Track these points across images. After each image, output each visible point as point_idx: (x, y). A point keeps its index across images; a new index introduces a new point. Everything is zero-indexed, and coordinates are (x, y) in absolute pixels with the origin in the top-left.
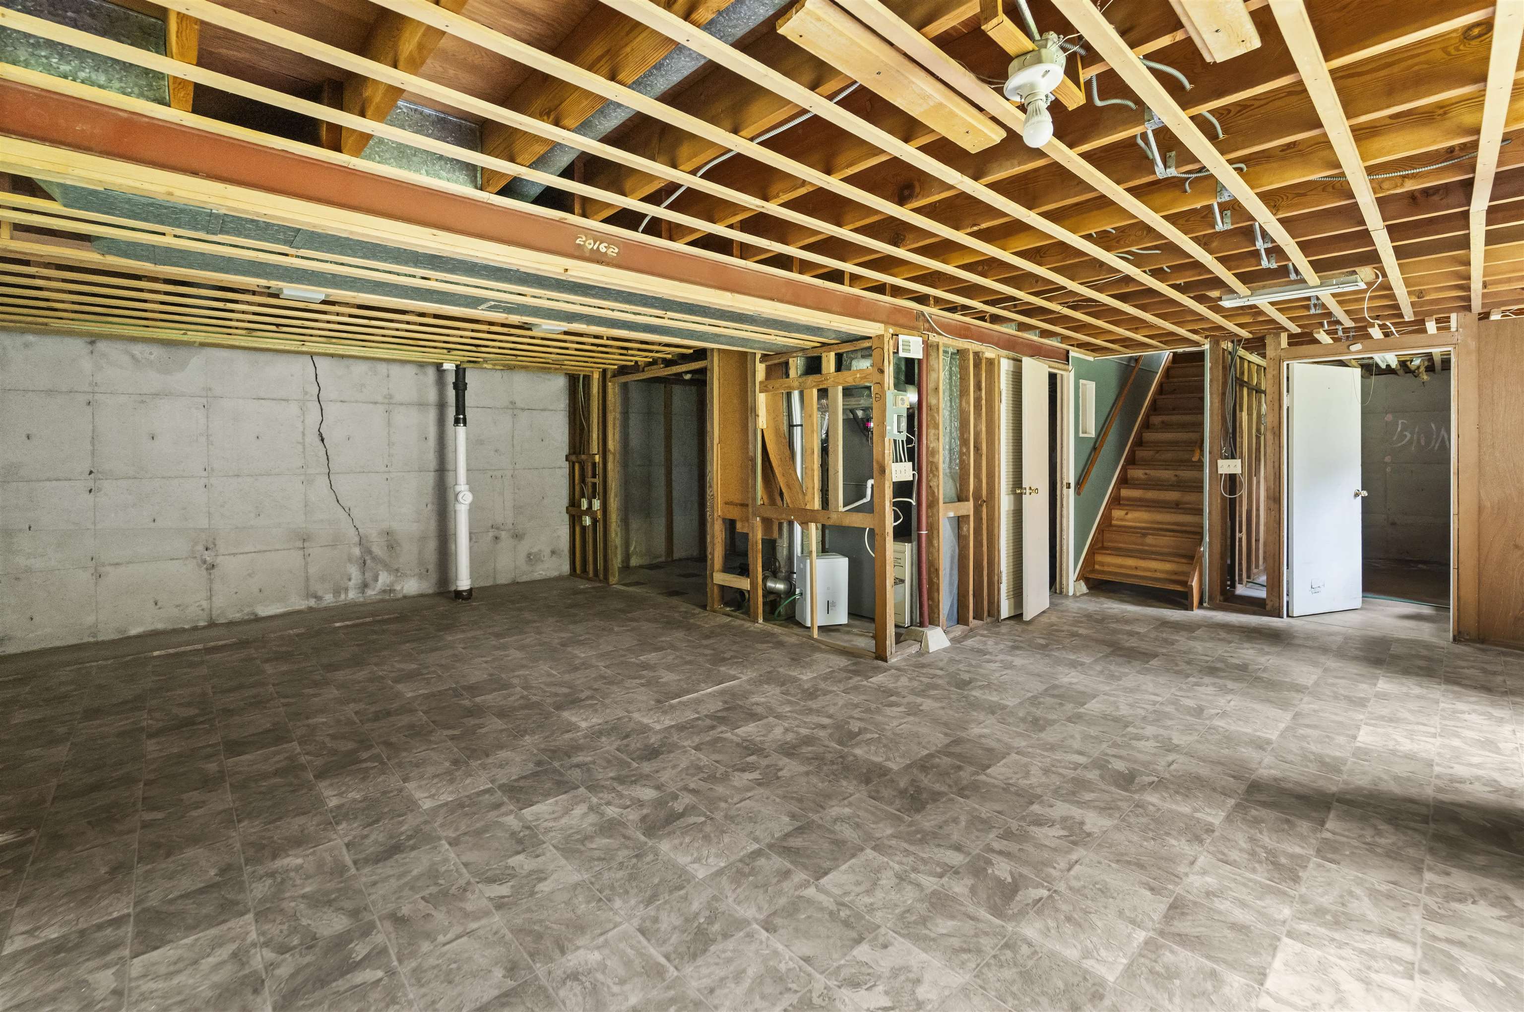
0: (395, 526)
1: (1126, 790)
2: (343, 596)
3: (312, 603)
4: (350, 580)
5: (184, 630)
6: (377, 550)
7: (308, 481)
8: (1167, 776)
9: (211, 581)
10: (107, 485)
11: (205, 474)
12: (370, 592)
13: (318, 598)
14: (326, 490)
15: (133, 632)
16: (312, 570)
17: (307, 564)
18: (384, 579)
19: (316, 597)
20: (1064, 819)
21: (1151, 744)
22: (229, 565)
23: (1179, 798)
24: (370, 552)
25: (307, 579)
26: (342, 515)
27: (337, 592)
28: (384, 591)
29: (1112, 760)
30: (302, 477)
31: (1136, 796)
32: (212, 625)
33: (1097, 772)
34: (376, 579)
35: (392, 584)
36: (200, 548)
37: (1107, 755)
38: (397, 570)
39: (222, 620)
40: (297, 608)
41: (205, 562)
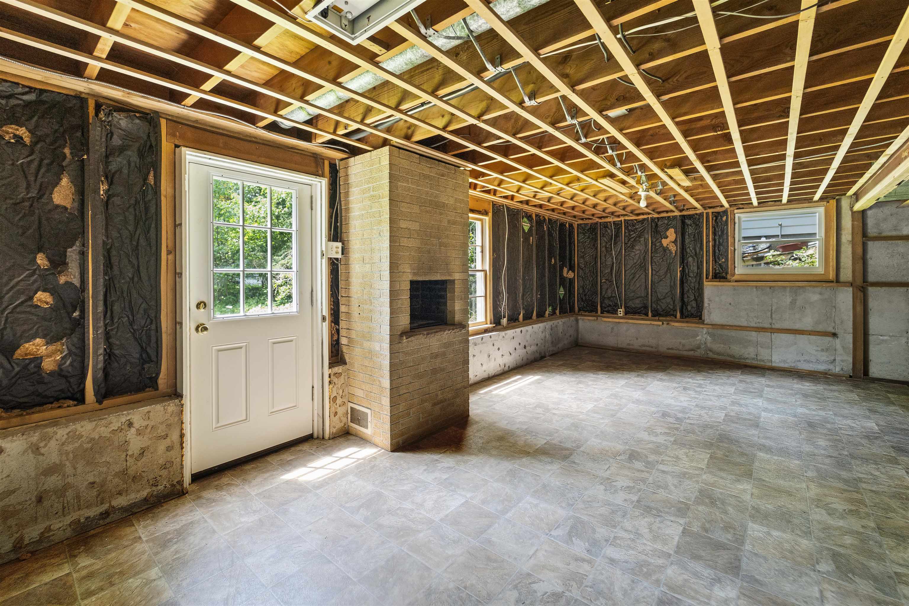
1: (632, 450)
8: (611, 460)
20: (657, 435)
21: (619, 484)
23: (607, 448)
29: (643, 468)
31: (627, 447)
33: (649, 459)
37: (647, 472)
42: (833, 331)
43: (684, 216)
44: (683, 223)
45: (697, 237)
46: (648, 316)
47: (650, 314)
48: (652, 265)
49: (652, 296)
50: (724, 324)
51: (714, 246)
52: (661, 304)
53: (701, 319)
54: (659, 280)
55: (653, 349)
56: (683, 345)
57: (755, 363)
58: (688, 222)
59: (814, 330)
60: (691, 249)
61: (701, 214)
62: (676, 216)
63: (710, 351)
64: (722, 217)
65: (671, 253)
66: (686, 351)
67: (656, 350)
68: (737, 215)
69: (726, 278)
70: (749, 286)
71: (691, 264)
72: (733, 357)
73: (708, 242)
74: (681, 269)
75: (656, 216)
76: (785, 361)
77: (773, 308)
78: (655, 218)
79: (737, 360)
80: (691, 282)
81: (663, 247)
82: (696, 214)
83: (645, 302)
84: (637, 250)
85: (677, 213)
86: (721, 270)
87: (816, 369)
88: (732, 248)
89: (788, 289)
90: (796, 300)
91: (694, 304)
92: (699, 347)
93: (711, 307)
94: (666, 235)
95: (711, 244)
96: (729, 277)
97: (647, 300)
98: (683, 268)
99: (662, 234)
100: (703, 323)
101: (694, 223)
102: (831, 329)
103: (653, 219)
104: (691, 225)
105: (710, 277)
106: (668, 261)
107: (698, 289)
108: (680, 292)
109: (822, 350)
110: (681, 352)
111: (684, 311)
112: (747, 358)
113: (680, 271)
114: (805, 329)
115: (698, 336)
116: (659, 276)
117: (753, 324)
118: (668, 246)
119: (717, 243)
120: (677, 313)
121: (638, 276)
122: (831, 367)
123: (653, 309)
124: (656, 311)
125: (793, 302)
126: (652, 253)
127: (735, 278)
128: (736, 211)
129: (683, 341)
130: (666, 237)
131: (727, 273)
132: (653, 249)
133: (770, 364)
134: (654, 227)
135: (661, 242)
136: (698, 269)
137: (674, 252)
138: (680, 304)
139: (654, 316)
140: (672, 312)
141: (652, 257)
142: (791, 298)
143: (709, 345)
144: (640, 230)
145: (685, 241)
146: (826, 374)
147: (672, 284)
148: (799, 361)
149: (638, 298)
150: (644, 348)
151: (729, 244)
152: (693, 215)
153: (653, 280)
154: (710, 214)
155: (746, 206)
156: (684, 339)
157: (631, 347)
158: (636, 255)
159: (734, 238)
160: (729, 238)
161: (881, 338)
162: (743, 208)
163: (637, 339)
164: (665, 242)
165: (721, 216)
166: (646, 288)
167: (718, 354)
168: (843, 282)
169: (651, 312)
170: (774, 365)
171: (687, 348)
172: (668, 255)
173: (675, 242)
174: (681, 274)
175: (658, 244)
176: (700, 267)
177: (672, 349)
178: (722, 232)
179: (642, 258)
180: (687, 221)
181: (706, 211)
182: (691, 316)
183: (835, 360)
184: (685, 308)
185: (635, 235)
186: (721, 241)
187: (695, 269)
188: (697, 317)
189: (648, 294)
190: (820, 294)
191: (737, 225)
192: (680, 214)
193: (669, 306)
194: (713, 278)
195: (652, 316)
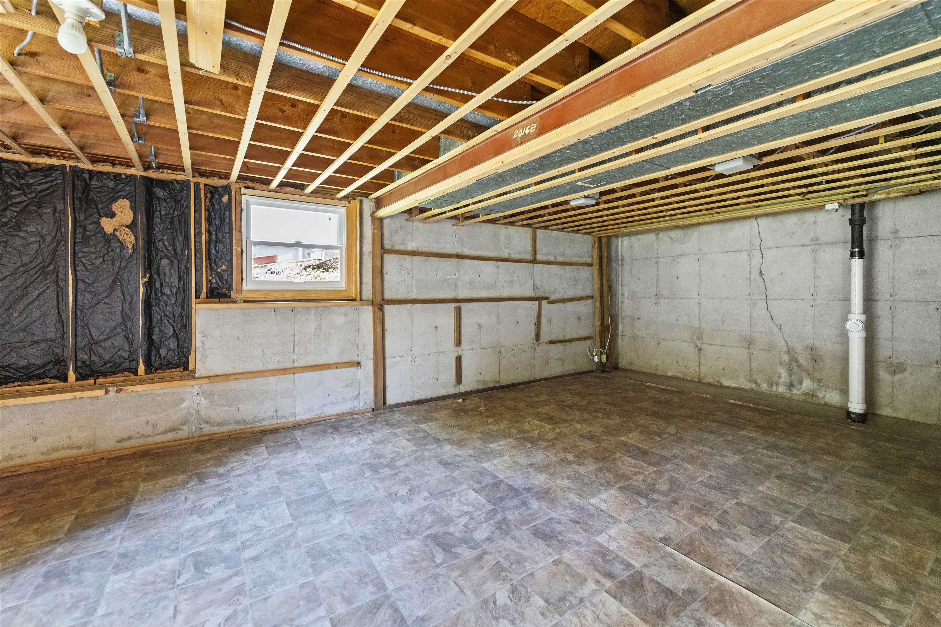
0: (818, 343)
2: (774, 388)
3: (754, 386)
4: (780, 378)
5: (687, 380)
6: (802, 360)
7: (753, 304)
9: (700, 357)
10: (661, 301)
11: (698, 297)
12: (795, 391)
13: (758, 385)
14: (764, 312)
15: (669, 374)
16: (754, 364)
17: (750, 359)
18: (807, 384)
19: (756, 383)
22: (709, 349)
24: (796, 361)
25: (751, 369)
26: (775, 329)
27: (771, 384)
28: (807, 394)
30: (749, 301)
32: (700, 382)
34: (801, 383)
35: (814, 390)
36: (695, 338)
38: (820, 380)
39: (704, 381)
40: (743, 386)
41: (697, 346)
42: (357, 359)
43: (150, 180)
44: (150, 193)
45: (176, 222)
46: (65, 380)
47: (72, 376)
48: (75, 271)
49: (76, 335)
50: (229, 372)
51: (209, 243)
52: (101, 350)
53: (186, 368)
54: (95, 300)
55: (84, 451)
56: (154, 425)
57: (274, 423)
58: (160, 193)
59: (340, 361)
60: (166, 243)
61: (185, 184)
62: (135, 176)
63: (207, 422)
64: (221, 196)
65: (122, 246)
66: (159, 434)
67: (90, 450)
68: (244, 198)
69: (230, 297)
70: (265, 308)
71: (167, 271)
72: (244, 422)
73: (198, 234)
74: (146, 280)
75: (86, 165)
76: (310, 410)
77: (296, 339)
78: (83, 171)
79: (249, 426)
80: (166, 305)
81: (105, 234)
82: (176, 181)
83: (58, 351)
84: (31, 234)
85: (137, 171)
86: (220, 284)
87: (342, 411)
88: (239, 250)
89: (313, 311)
90: (321, 325)
91: (173, 344)
92: (185, 422)
93: (206, 346)
94: (111, 209)
95: (203, 238)
96: (233, 294)
97: (64, 346)
98: (150, 278)
99: (100, 206)
100: (192, 376)
101: (171, 197)
102: (355, 359)
103: (76, 172)
104: (165, 200)
105: (203, 295)
106: (117, 264)
107: (181, 315)
108: (145, 324)
109: (348, 385)
110: (150, 440)
111: (153, 359)
112: (263, 419)
113: (144, 284)
114: (331, 362)
115: (183, 401)
116: (95, 294)
117: (271, 366)
118: (117, 233)
119: (214, 238)
120: (138, 364)
121: (36, 293)
122: (356, 403)
123: (79, 363)
124: (89, 366)
125: (318, 328)
126: (74, 243)
127: (244, 296)
128: (243, 191)
129: (153, 418)
130: (112, 215)
131: (230, 289)
132: (79, 236)
133: (293, 419)
134: (80, 188)
135: (99, 223)
136: (179, 282)
137: (130, 246)
138: (145, 347)
139: (81, 377)
140: (126, 365)
141: (75, 253)
142: (316, 323)
143: (203, 413)
144: (39, 188)
145: (153, 228)
146: (353, 414)
147: (126, 309)
148: (326, 405)
149: (35, 343)
150: (55, 455)
151: (234, 241)
152: (172, 182)
153: (80, 302)
154: (202, 187)
155: (257, 185)
156: (155, 413)
157: (16, 462)
158: (27, 245)
159: (241, 232)
160: (234, 231)
161: (394, 359)
162: (253, 188)
163: (35, 439)
164: (108, 225)
165: (219, 195)
166: (61, 319)
167: (220, 424)
168: (366, 301)
169: (76, 370)
170: (298, 418)
171: (162, 427)
172: (118, 250)
173: (132, 226)
174: (146, 290)
175: (90, 227)
176: (184, 276)
177: (130, 438)
178: (222, 220)
179: (46, 252)
180: (157, 190)
181: (195, 180)
182: (169, 365)
183: (359, 394)
184: (154, 353)
185: (24, 198)
186: (220, 235)
187: (175, 280)
188: (179, 366)
189: (64, 333)
190: (345, 315)
191: (244, 213)
192: (143, 174)
193: (120, 353)
194: (207, 297)
195: (77, 380)
